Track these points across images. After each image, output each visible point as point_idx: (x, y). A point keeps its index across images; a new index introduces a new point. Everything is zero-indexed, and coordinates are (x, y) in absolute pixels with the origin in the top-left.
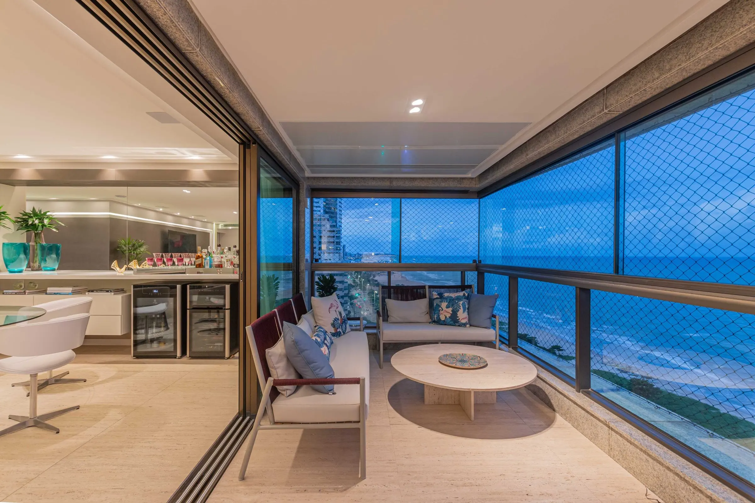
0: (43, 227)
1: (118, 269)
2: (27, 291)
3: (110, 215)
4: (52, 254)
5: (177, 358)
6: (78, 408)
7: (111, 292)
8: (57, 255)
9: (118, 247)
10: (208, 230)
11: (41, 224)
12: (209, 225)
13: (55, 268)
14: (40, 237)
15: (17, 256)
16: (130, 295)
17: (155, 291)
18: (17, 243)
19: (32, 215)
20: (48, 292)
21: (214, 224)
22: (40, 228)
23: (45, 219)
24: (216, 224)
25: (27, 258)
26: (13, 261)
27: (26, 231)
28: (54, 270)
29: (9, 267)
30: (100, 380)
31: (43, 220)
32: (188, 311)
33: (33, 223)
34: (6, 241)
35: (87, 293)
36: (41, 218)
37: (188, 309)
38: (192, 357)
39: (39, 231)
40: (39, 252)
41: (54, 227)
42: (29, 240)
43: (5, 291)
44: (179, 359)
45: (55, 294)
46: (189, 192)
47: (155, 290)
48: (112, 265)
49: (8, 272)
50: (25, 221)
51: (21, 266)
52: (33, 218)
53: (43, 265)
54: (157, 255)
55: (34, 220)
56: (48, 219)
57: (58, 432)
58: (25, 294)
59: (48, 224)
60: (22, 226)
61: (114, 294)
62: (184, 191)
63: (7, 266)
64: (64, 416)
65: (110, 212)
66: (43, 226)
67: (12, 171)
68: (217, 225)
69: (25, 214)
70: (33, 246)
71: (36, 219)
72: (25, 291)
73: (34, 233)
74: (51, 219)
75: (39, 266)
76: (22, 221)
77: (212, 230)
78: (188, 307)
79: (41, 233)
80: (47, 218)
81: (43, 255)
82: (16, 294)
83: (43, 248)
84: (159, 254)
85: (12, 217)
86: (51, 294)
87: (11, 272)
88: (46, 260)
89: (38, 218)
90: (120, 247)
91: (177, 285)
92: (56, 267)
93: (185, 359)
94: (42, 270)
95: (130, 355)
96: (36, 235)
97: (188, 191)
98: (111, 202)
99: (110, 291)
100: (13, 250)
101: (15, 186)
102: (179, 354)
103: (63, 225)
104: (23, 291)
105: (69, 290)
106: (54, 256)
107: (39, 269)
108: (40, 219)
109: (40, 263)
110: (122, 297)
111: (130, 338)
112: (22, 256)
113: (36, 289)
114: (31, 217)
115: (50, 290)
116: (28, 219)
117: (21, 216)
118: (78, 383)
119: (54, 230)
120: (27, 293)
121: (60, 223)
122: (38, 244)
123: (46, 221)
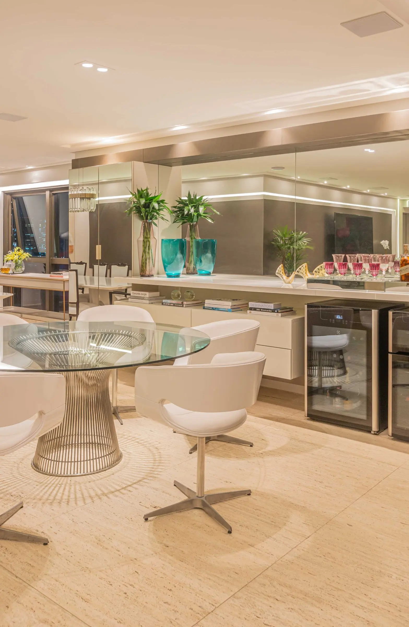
0: (198, 217)
1: (285, 277)
2: (185, 303)
3: (264, 196)
4: (207, 252)
5: (372, 432)
6: (248, 493)
7: (278, 312)
8: (213, 253)
9: (273, 240)
10: (389, 210)
11: (197, 213)
12: (390, 202)
13: (209, 271)
14: (195, 231)
15: (175, 256)
16: (303, 318)
17: (338, 317)
18: (174, 240)
19: (187, 202)
20: (206, 305)
21: (398, 200)
22: (195, 219)
23: (200, 206)
24: (401, 200)
25: (183, 257)
26: (170, 263)
27: (181, 223)
28: (209, 274)
29: (167, 269)
30: (269, 448)
31: (198, 208)
32: (390, 356)
33: (188, 213)
34: (164, 238)
35: (248, 311)
36: (196, 205)
37: (391, 353)
38: (397, 437)
39: (194, 222)
40: (194, 250)
41: (209, 217)
42: (184, 235)
43: (164, 301)
44: (376, 436)
45: (213, 309)
46: (373, 151)
47: (338, 315)
48: (277, 271)
49: (166, 276)
50: (181, 210)
51: (178, 269)
52: (188, 206)
53: (198, 267)
54: (337, 256)
55: (190, 208)
56: (203, 206)
57: (230, 532)
58: (183, 306)
59: (204, 213)
60: (178, 217)
61: (282, 316)
62: (366, 150)
63: (165, 268)
64: (234, 502)
65: (265, 190)
66: (199, 215)
67: (170, 148)
68: (403, 201)
69: (181, 202)
70: (189, 242)
71: (192, 207)
72: (182, 303)
73: (189, 225)
74: (207, 206)
75: (194, 269)
76: (178, 211)
77: (395, 210)
78: (390, 350)
79: (196, 225)
80: (202, 204)
81: (197, 256)
82: (174, 305)
83: (198, 243)
84: (341, 256)
85: (169, 206)
86: (209, 309)
87: (169, 276)
88: (201, 261)
89: (194, 206)
90: (276, 240)
91: (373, 311)
92: (211, 270)
93: (385, 437)
94: (197, 274)
95: (303, 412)
96: (191, 227)
97: (371, 149)
98: (266, 176)
99: (276, 311)
100: (170, 248)
101: (171, 166)
102: (375, 426)
103: (218, 213)
104: (180, 302)
105: (228, 304)
106: (209, 255)
107: (194, 273)
108: (195, 207)
109: (195, 265)
110: (293, 322)
111: (304, 385)
112: (179, 256)
113: (193, 301)
114: (187, 205)
115: (208, 303)
116: (184, 207)
117: (176, 204)
118: (243, 447)
119: (210, 221)
120: (184, 306)
121: (215, 211)
122: (193, 240)
123: (201, 209)
